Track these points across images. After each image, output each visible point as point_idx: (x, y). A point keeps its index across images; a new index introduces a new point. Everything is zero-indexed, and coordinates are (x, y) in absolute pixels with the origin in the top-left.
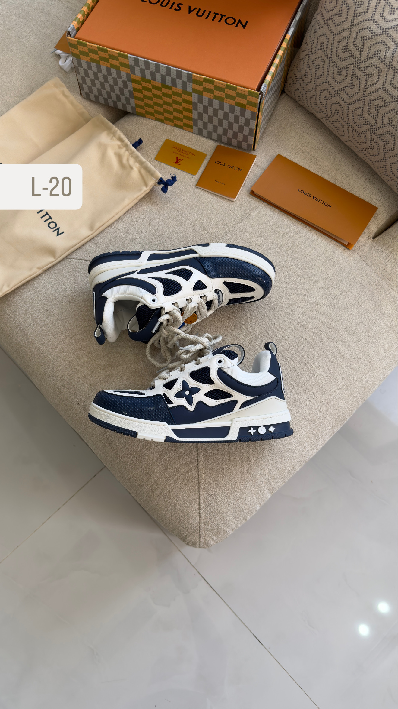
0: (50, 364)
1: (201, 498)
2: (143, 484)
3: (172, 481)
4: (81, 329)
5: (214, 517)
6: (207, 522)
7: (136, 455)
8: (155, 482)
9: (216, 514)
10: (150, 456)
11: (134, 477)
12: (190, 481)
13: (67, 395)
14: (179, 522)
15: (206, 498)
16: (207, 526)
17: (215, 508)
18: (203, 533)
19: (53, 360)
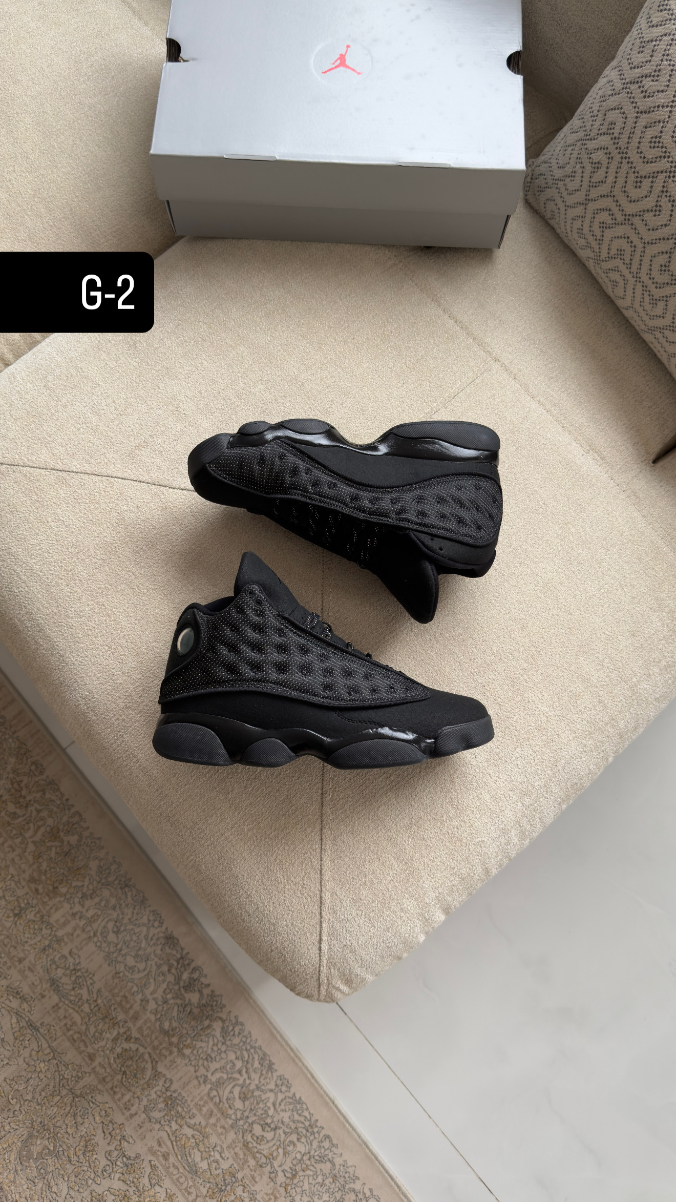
0: (70, 668)
1: (324, 925)
2: (223, 893)
3: (274, 892)
5: (345, 956)
6: (333, 964)
7: (214, 841)
8: (245, 892)
9: (349, 951)
10: (238, 847)
11: (210, 878)
12: (306, 894)
13: (97, 726)
14: (284, 961)
15: (333, 925)
16: (332, 970)
17: (348, 942)
18: (326, 981)
19: (76, 663)
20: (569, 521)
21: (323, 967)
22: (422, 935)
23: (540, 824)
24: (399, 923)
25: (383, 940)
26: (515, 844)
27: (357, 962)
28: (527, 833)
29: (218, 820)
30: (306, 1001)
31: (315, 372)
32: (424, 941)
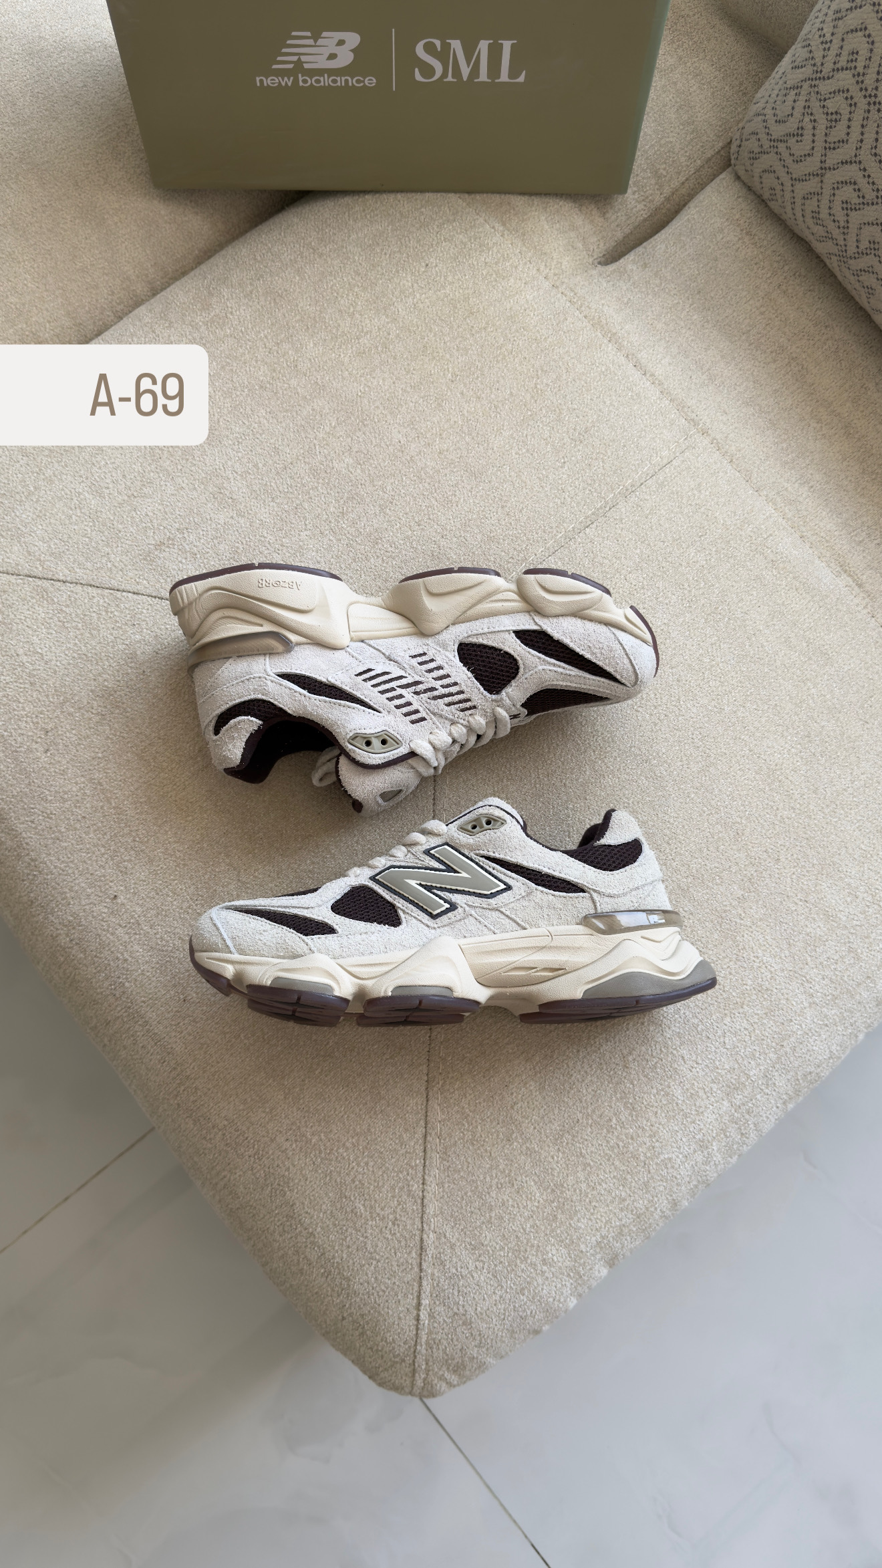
0: (45, 879)
1: (424, 1283)
2: (272, 1228)
3: (349, 1230)
4: (137, 789)
5: (455, 1330)
7: (258, 1150)
8: (306, 1229)
9: (461, 1322)
11: (252, 1206)
12: (398, 1235)
13: (85, 968)
14: (362, 1334)
15: (439, 1282)
16: (435, 1350)
17: (461, 1308)
18: (423, 1367)
19: (54, 871)
20: (808, 676)
21: (421, 1346)
22: (572, 1298)
23: (755, 1132)
24: (540, 1281)
25: (514, 1307)
26: (717, 1163)
27: (474, 1339)
28: (735, 1147)
29: (267, 1119)
30: (393, 1395)
31: (430, 442)
32: (575, 1307)
